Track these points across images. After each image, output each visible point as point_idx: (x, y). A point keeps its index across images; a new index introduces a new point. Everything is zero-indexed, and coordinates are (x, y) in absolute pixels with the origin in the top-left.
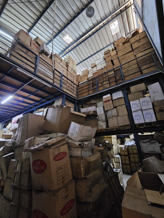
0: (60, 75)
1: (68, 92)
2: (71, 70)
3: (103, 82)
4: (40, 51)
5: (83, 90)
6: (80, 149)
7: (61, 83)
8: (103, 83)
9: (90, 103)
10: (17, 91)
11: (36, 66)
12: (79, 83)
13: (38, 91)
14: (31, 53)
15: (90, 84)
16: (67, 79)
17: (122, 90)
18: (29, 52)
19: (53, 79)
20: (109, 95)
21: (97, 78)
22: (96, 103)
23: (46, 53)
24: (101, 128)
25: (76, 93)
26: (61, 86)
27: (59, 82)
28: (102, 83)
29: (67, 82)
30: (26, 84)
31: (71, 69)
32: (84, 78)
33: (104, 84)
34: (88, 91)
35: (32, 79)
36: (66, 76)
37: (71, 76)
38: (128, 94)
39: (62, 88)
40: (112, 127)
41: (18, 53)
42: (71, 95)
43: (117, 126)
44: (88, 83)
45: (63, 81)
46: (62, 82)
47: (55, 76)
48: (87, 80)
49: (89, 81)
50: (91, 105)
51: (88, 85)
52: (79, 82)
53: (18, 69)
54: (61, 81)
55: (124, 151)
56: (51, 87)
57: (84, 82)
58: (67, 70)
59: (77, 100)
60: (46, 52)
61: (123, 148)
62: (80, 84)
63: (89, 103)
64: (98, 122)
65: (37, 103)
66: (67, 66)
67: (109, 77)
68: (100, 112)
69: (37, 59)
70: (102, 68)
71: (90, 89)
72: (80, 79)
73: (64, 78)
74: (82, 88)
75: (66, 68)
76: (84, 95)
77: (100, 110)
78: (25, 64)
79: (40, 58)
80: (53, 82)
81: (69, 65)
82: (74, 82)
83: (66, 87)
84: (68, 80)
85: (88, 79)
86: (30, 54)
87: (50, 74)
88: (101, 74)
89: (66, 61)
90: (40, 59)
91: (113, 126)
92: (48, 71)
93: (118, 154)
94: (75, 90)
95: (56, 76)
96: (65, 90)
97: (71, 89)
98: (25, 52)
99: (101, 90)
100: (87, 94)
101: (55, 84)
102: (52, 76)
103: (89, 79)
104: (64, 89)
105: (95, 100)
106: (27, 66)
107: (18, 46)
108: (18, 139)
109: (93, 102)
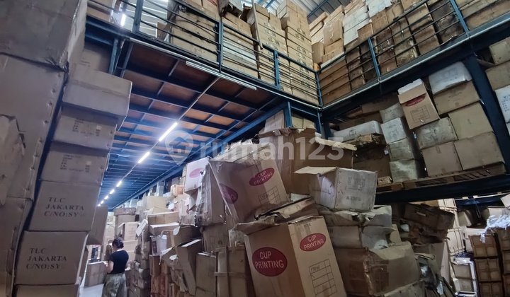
0: (271, 55)
1: (296, 93)
2: (297, 36)
3: (394, 47)
4: (221, 9)
5: (333, 82)
6: (356, 230)
7: (275, 74)
8: (393, 51)
9: (359, 113)
10: (187, 109)
11: (219, 47)
12: (319, 64)
13: (227, 102)
14: (204, 20)
15: (352, 63)
16: (290, 60)
17: (462, 60)
18: (201, 19)
19: (256, 68)
20: (419, 82)
21: (372, 40)
22: (378, 112)
23: (235, 11)
24: (401, 180)
25: (315, 93)
26: (277, 82)
27: (271, 74)
28: (391, 51)
29: (289, 68)
30: (202, 92)
31: (294, 33)
32: (333, 48)
33: (397, 53)
34: (350, 82)
35: (215, 77)
36: (285, 53)
37: (298, 50)
38: (484, 69)
39: (279, 87)
40: (441, 172)
41: (183, 29)
42: (305, 99)
43: (457, 169)
44: (346, 59)
45: (281, 67)
46: (277, 72)
47: (260, 61)
48: (343, 53)
49: (348, 54)
50: (363, 119)
51: (348, 66)
52: (321, 63)
53: (188, 63)
54: (275, 71)
55: (485, 246)
56: (256, 89)
57: (334, 59)
58: (286, 38)
59: (320, 112)
60: (235, 8)
61: (483, 236)
62: (322, 66)
63: (353, 115)
64: (392, 163)
65: (225, 132)
66: (285, 28)
67: (413, 29)
68: (394, 135)
69: (218, 31)
70: (387, 9)
71: (356, 76)
72: (322, 54)
73: (281, 60)
74: (330, 76)
75: (283, 33)
76: (338, 94)
77: (393, 129)
78: (199, 48)
79: (224, 26)
80: (259, 77)
81: (289, 24)
82: (308, 66)
83: (288, 81)
84: (292, 64)
85: (345, 48)
86: (203, 22)
87: (250, 58)
88: (383, 27)
89: (280, 16)
90: (225, 28)
91: (443, 169)
92: (244, 53)
93: (467, 256)
94: (313, 84)
95: (262, 60)
96: (288, 90)
97: (302, 83)
98: (195, 21)
99: (390, 72)
100: (347, 89)
101: (263, 79)
102: (255, 62)
103: (348, 49)
104: (284, 87)
105: (374, 103)
106: (203, 51)
107: (181, 13)
108: (205, 210)
109: (366, 109)
